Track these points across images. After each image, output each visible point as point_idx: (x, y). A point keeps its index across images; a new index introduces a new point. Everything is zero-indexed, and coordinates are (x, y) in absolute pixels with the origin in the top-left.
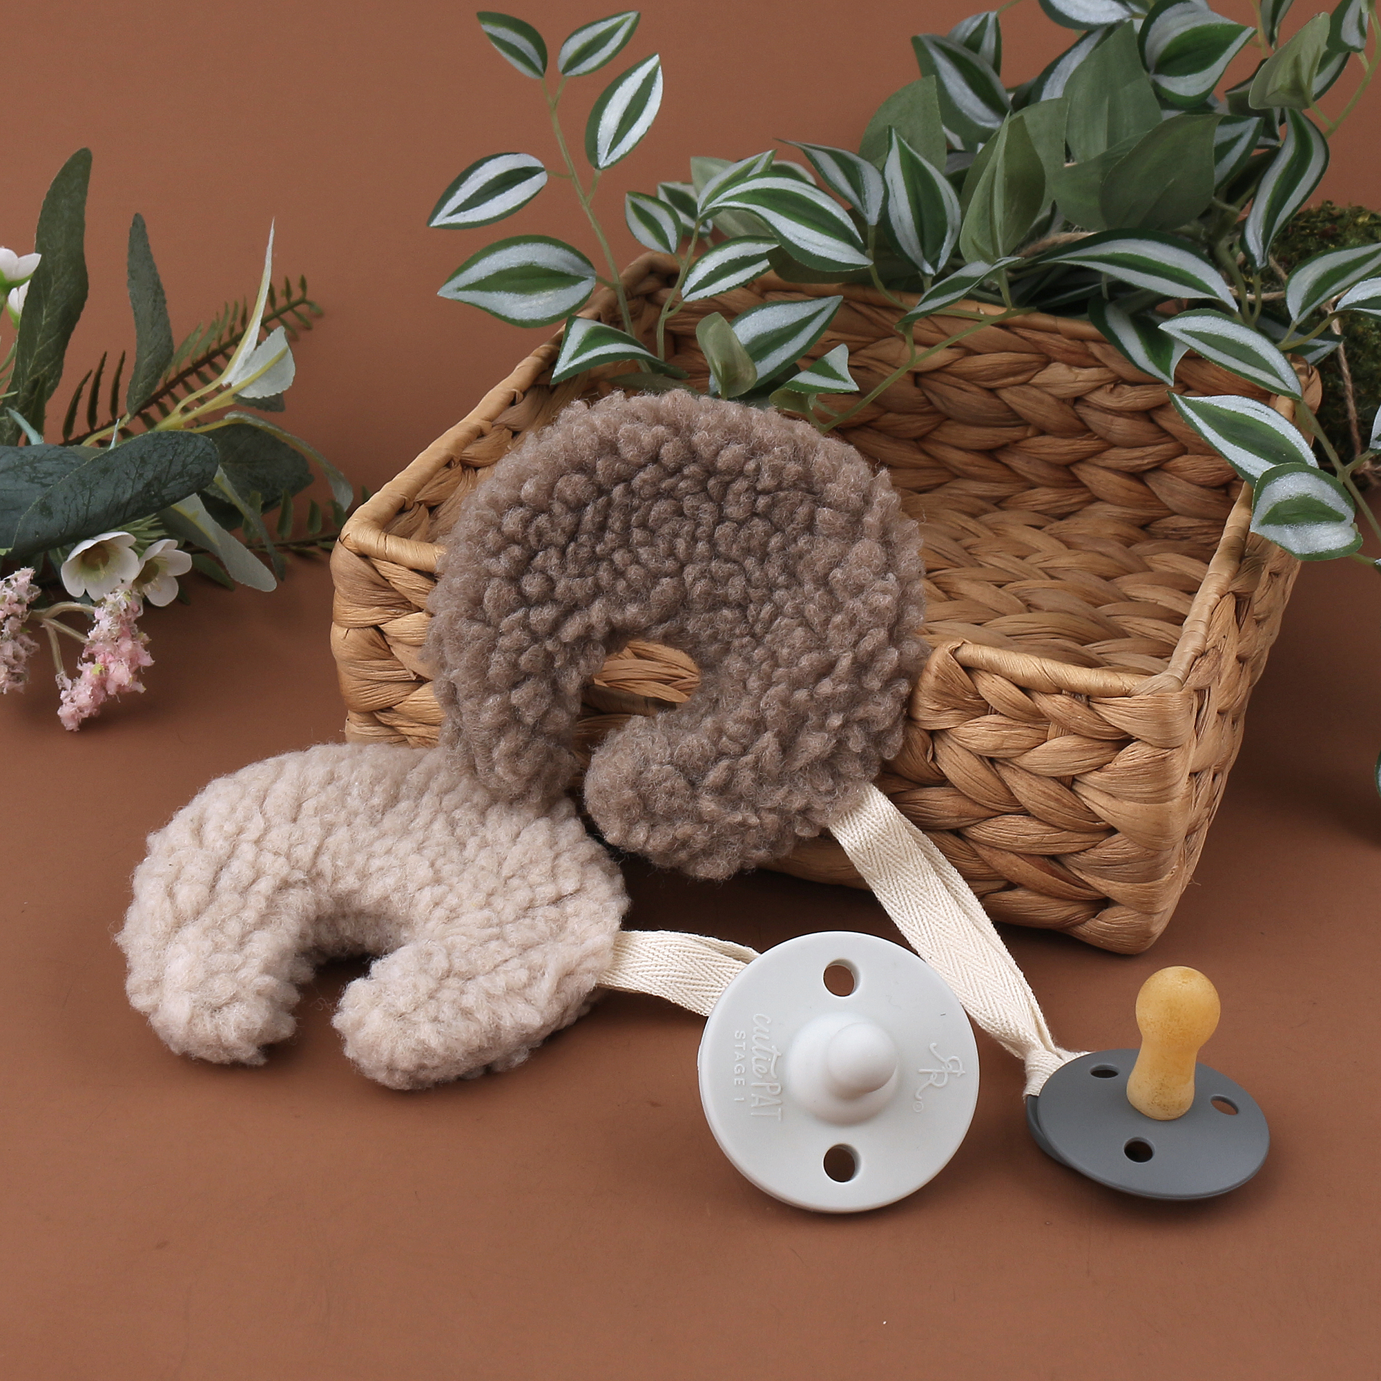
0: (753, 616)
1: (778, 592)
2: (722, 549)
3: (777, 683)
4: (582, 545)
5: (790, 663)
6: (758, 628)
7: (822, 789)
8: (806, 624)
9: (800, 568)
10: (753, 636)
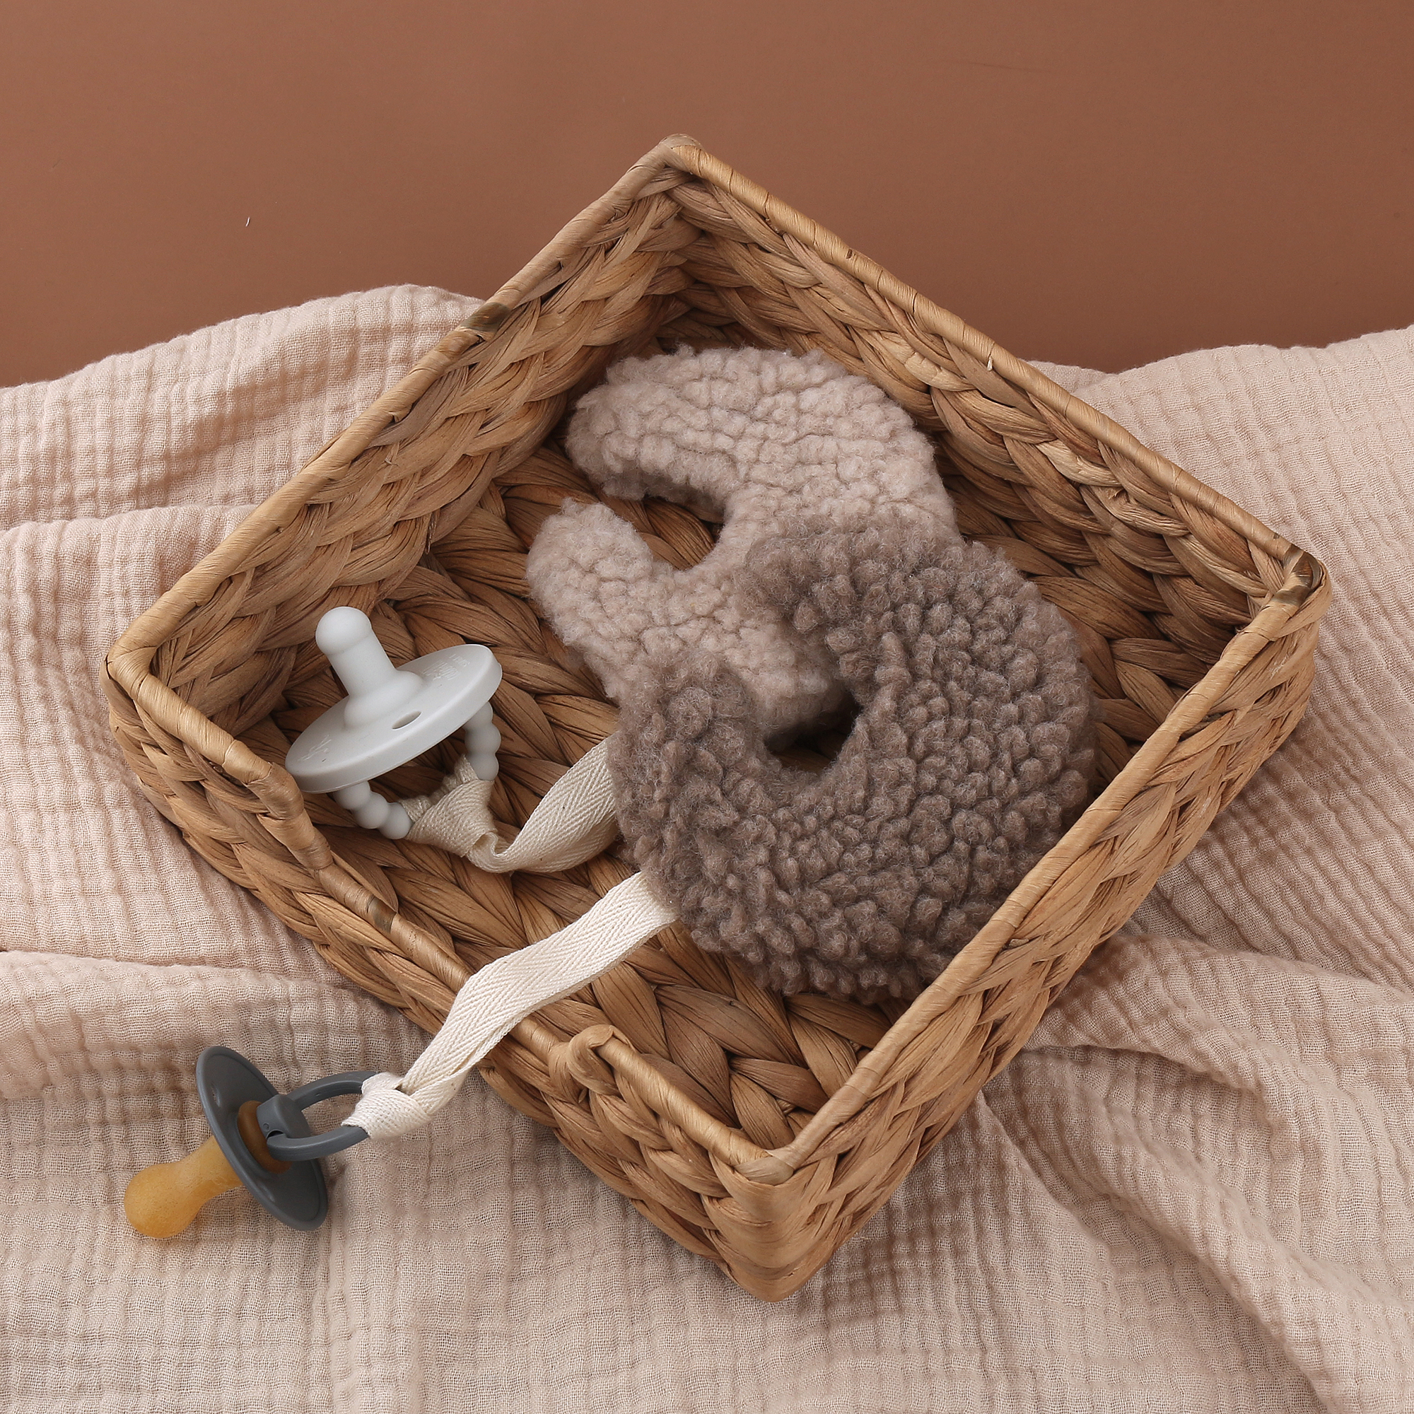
0: (851, 820)
1: (869, 849)
2: (925, 801)
3: (778, 836)
4: (965, 668)
5: (793, 852)
6: (838, 824)
7: (677, 866)
8: (828, 872)
9: (889, 875)
10: (833, 818)
